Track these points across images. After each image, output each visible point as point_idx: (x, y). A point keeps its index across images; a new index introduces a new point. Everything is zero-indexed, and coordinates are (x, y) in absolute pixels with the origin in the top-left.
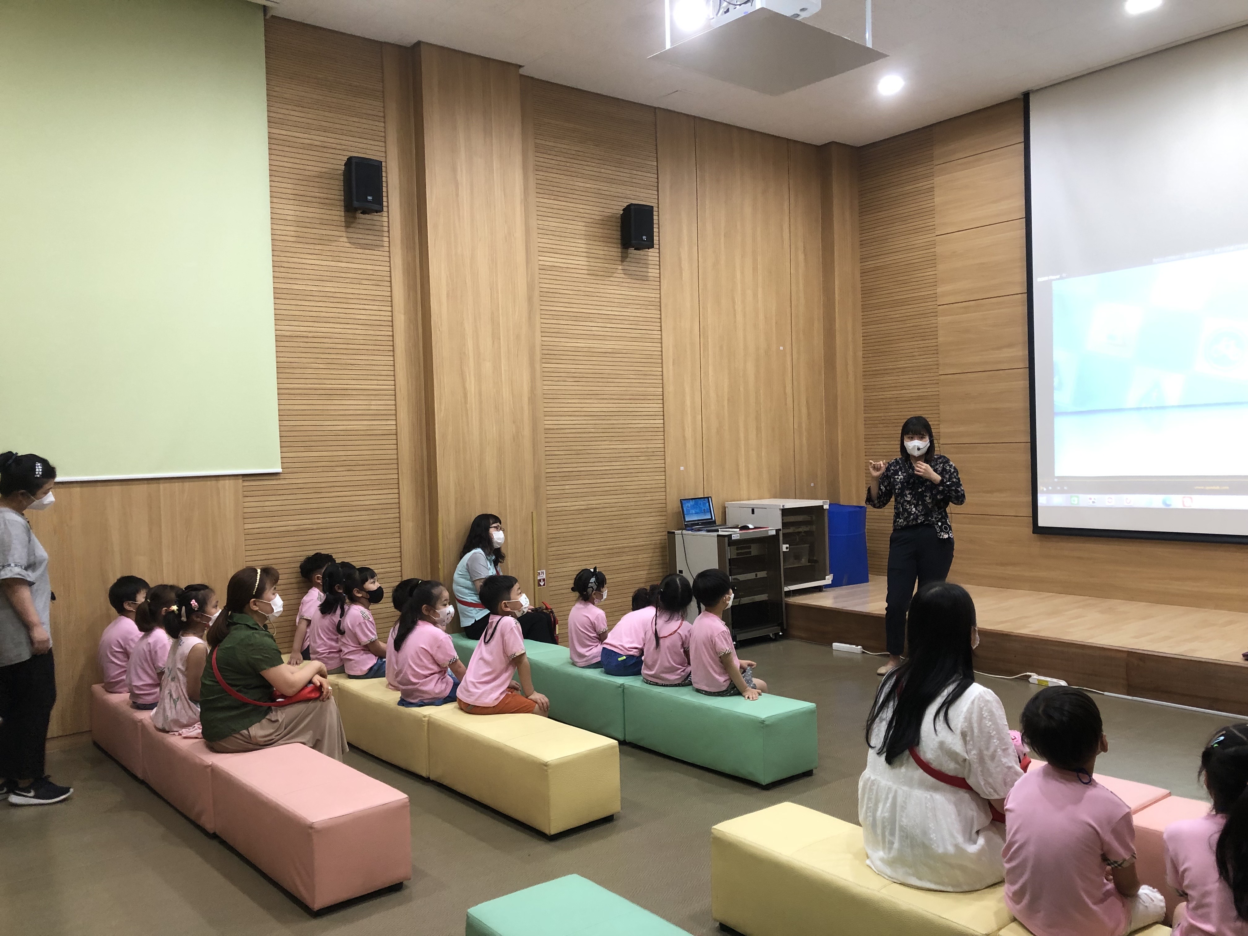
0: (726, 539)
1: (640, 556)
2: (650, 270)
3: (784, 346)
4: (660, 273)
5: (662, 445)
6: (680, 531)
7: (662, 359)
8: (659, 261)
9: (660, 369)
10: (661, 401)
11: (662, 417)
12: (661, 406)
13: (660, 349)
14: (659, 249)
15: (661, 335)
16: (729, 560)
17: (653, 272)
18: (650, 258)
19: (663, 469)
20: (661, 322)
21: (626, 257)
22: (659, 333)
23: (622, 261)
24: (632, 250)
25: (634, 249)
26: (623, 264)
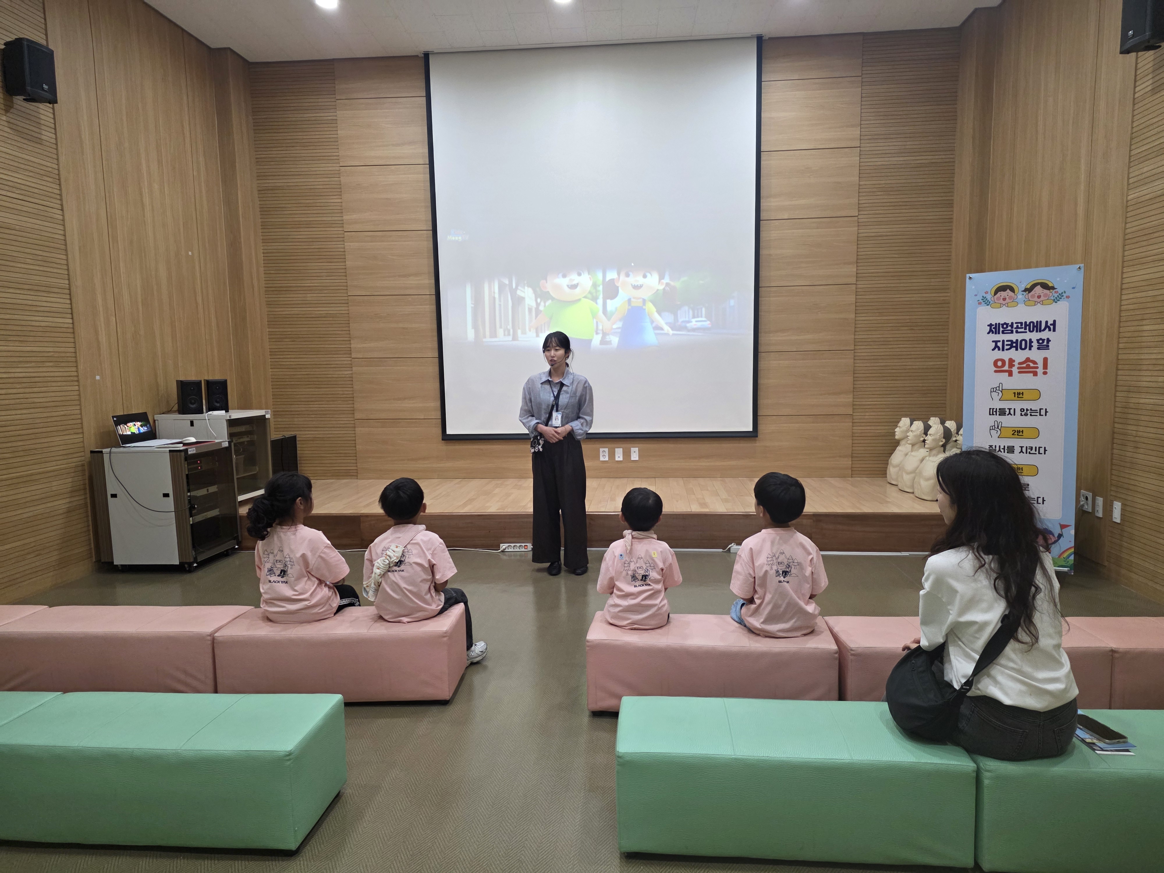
0: (183, 454)
1: (54, 483)
2: (44, 133)
3: (192, 252)
4: (56, 139)
5: (72, 350)
6: (108, 450)
7: (66, 245)
9: (64, 257)
10: (68, 297)
11: (70, 316)
12: (68, 301)
13: (62, 232)
15: (63, 215)
16: (187, 475)
17: (48, 136)
19: (76, 379)
20: (61, 200)
21: (12, 107)
22: (60, 212)
23: (7, 111)
24: (19, 100)
25: (21, 98)
26: (8, 114)
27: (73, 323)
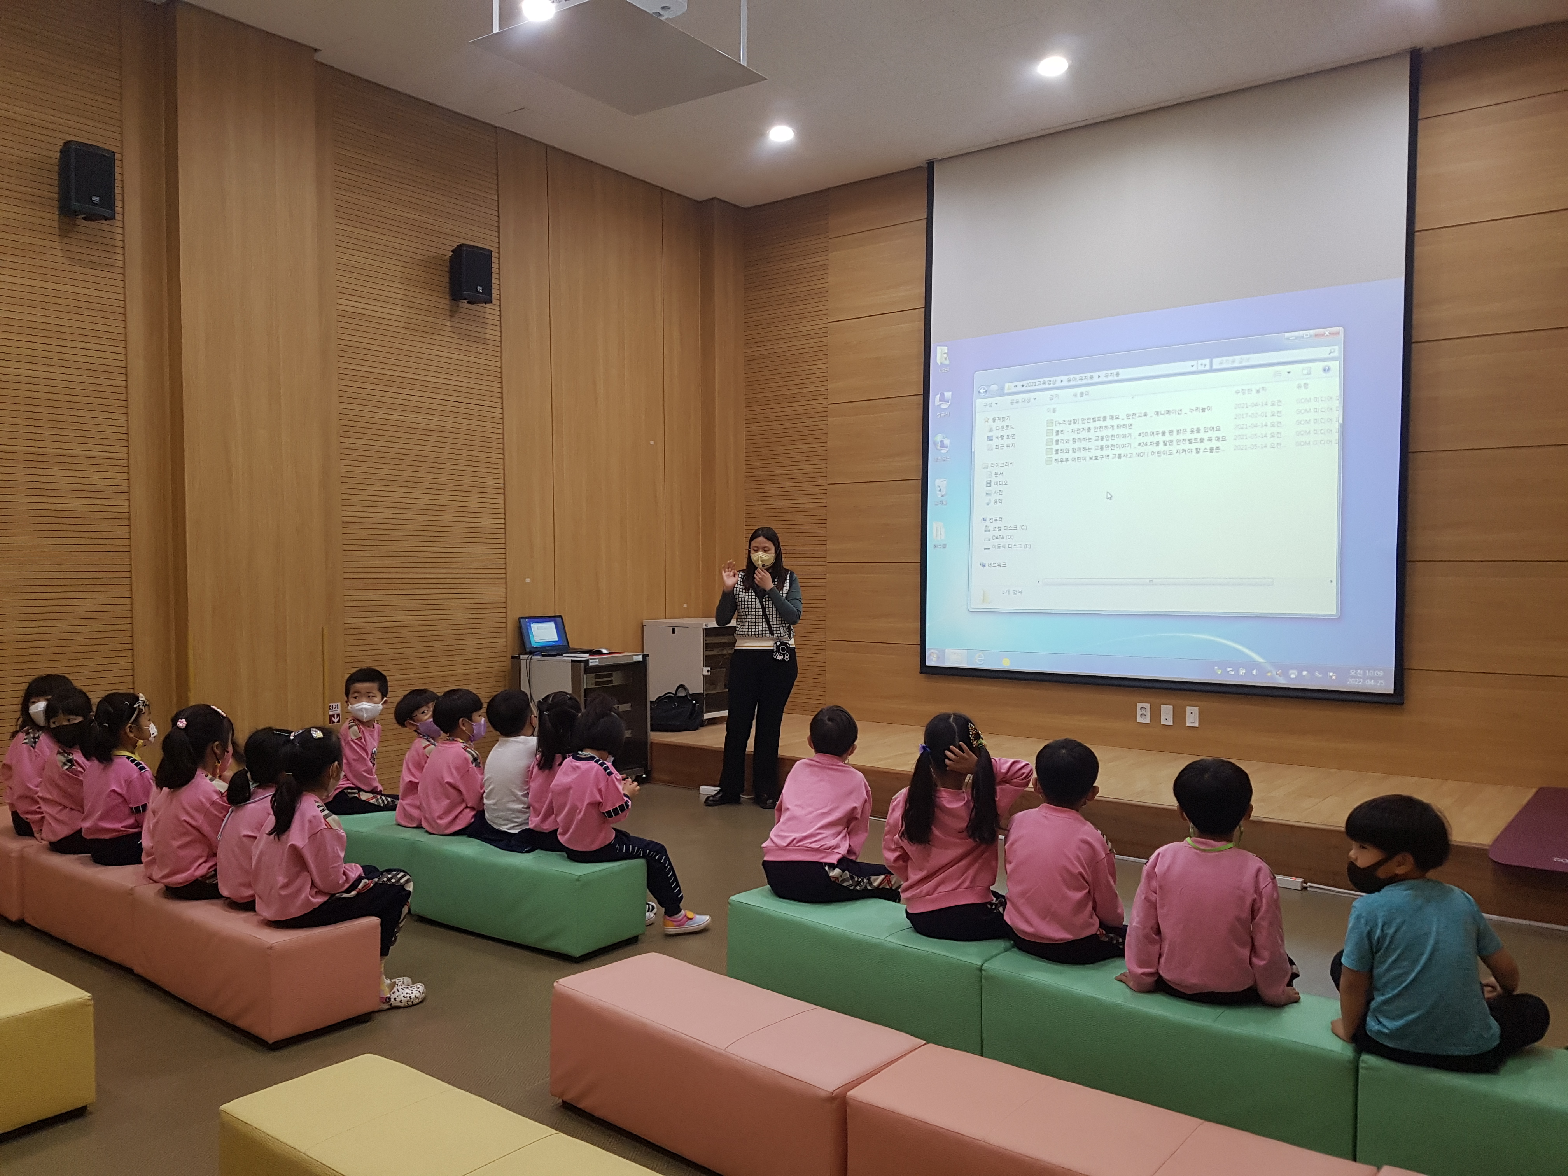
0: (582, 665)
2: (488, 331)
3: (655, 440)
4: (501, 336)
5: (503, 551)
7: (504, 444)
8: (501, 321)
9: (501, 456)
10: (501, 495)
11: (501, 515)
12: (502, 502)
13: (501, 432)
14: (500, 306)
15: (503, 414)
16: (585, 689)
17: (492, 333)
18: (487, 316)
19: (503, 581)
20: (502, 398)
21: (457, 312)
22: (500, 411)
23: (451, 316)
24: (464, 304)
25: (466, 301)
26: (453, 319)
27: (505, 524)
